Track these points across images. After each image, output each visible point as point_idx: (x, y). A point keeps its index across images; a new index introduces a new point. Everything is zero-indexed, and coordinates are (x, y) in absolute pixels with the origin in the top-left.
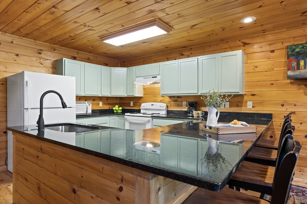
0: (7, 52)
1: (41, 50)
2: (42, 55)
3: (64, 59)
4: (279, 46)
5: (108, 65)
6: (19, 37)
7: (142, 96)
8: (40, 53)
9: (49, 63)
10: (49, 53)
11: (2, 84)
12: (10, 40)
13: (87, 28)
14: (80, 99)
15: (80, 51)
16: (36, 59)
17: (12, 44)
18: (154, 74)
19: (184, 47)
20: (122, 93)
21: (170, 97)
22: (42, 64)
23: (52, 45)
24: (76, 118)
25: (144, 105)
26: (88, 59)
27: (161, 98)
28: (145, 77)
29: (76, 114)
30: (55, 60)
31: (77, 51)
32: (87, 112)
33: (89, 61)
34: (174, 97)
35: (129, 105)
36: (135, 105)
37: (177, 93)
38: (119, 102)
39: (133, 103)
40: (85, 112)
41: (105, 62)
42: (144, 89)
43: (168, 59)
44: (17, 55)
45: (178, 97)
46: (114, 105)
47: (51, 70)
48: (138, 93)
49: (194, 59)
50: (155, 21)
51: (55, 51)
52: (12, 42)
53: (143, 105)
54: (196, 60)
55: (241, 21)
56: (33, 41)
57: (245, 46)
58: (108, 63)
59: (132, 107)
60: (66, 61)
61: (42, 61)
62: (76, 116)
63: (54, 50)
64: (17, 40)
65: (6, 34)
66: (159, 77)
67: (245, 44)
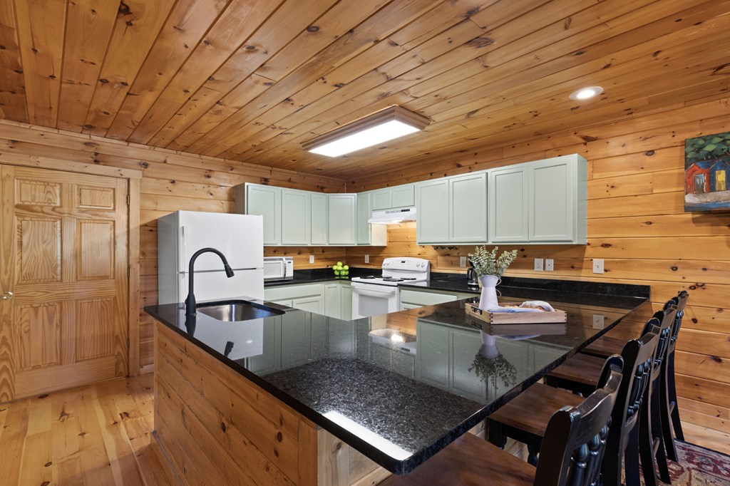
0: (158, 179)
1: (210, 171)
2: (212, 180)
3: (246, 184)
4: (667, 140)
5: (325, 190)
6: (175, 152)
7: (384, 244)
8: (209, 177)
9: (222, 193)
10: (224, 176)
11: (151, 231)
12: (162, 158)
13: (278, 132)
14: (275, 252)
15: (274, 168)
16: (201, 186)
17: (164, 164)
18: (404, 204)
19: (462, 151)
20: (348, 240)
21: (436, 248)
22: (212, 194)
23: (227, 161)
24: (265, 286)
25: (388, 263)
26: (290, 180)
27: (419, 250)
28: (389, 210)
29: (265, 279)
30: (233, 186)
31: (270, 168)
32: (285, 275)
33: (291, 184)
34: (443, 247)
35: (362, 261)
36: (372, 260)
37: (447, 241)
38: (345, 255)
39: (370, 257)
40: (282, 276)
41: (320, 185)
42: (389, 231)
43: (431, 174)
44: (173, 182)
45: (451, 248)
46: (335, 260)
47: (226, 204)
48: (376, 240)
49: (479, 175)
50: (394, 111)
51: (232, 172)
52: (165, 162)
53: (386, 261)
54: (484, 175)
55: (571, 97)
56: (198, 156)
57: (588, 143)
58: (324, 186)
59: (367, 264)
60: (249, 187)
61: (212, 189)
62: (265, 282)
63: (232, 170)
64: (173, 157)
65: (156, 149)
66: (413, 211)
67: (587, 140)
